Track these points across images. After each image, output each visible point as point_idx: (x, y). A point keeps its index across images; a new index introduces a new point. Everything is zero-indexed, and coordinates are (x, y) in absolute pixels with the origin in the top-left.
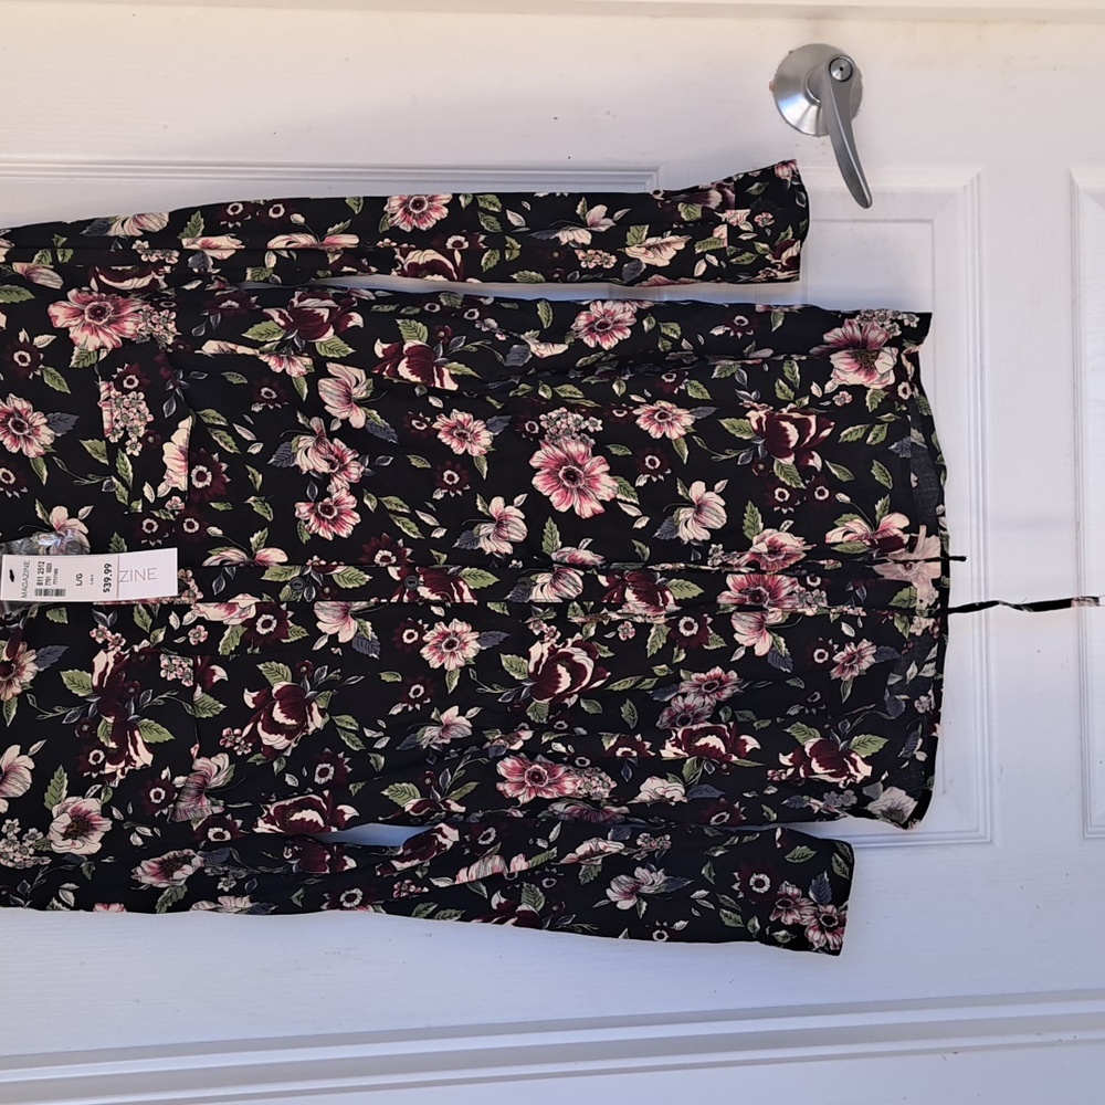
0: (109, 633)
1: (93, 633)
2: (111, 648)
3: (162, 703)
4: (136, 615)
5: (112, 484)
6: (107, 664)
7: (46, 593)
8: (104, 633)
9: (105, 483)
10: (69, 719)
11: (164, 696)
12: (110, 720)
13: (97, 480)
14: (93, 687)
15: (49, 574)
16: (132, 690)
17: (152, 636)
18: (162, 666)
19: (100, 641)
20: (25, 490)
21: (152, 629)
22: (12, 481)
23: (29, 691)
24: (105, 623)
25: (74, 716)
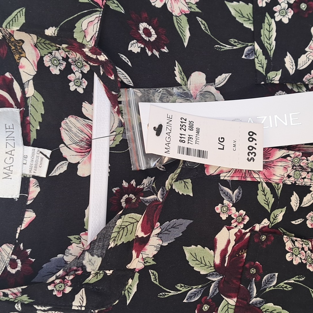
0: (234, 209)
1: (218, 209)
2: (234, 225)
3: (289, 288)
4: (260, 192)
5: (253, 51)
6: (229, 242)
7: (188, 152)
8: (228, 209)
9: (246, 49)
10: (190, 297)
11: (292, 281)
12: (232, 302)
13: (239, 46)
14: (215, 265)
15: (191, 133)
16: (253, 271)
17: (272, 216)
18: (287, 248)
19: (224, 217)
20: (165, 50)
21: (273, 209)
22: (153, 38)
23: (152, 267)
24: (230, 199)
25: (195, 294)
